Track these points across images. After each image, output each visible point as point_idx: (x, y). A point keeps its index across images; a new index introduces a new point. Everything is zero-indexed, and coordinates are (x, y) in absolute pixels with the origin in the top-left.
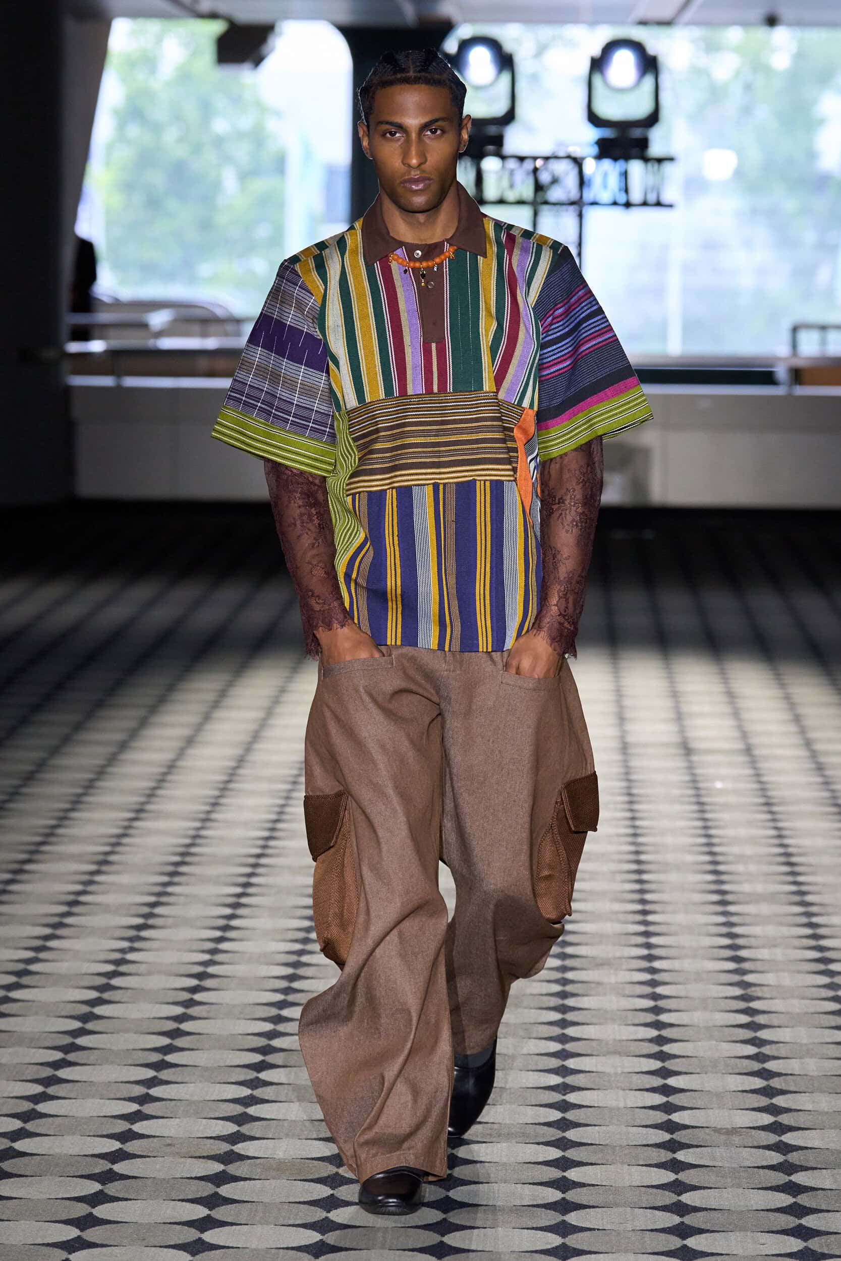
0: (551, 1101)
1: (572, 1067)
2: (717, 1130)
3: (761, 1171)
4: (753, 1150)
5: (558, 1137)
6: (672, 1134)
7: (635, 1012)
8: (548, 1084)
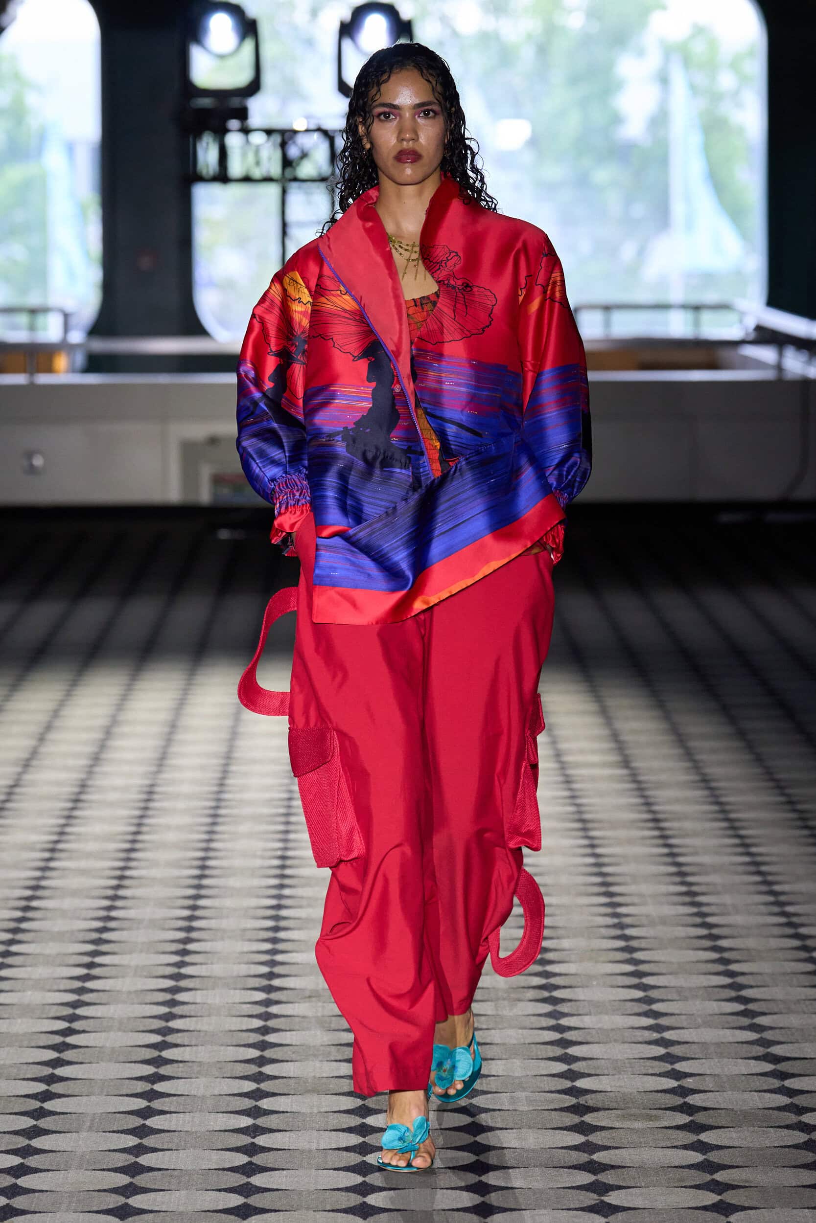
0: (239, 1144)
1: (265, 1107)
5: (242, 1183)
6: (364, 1176)
8: (237, 1127)
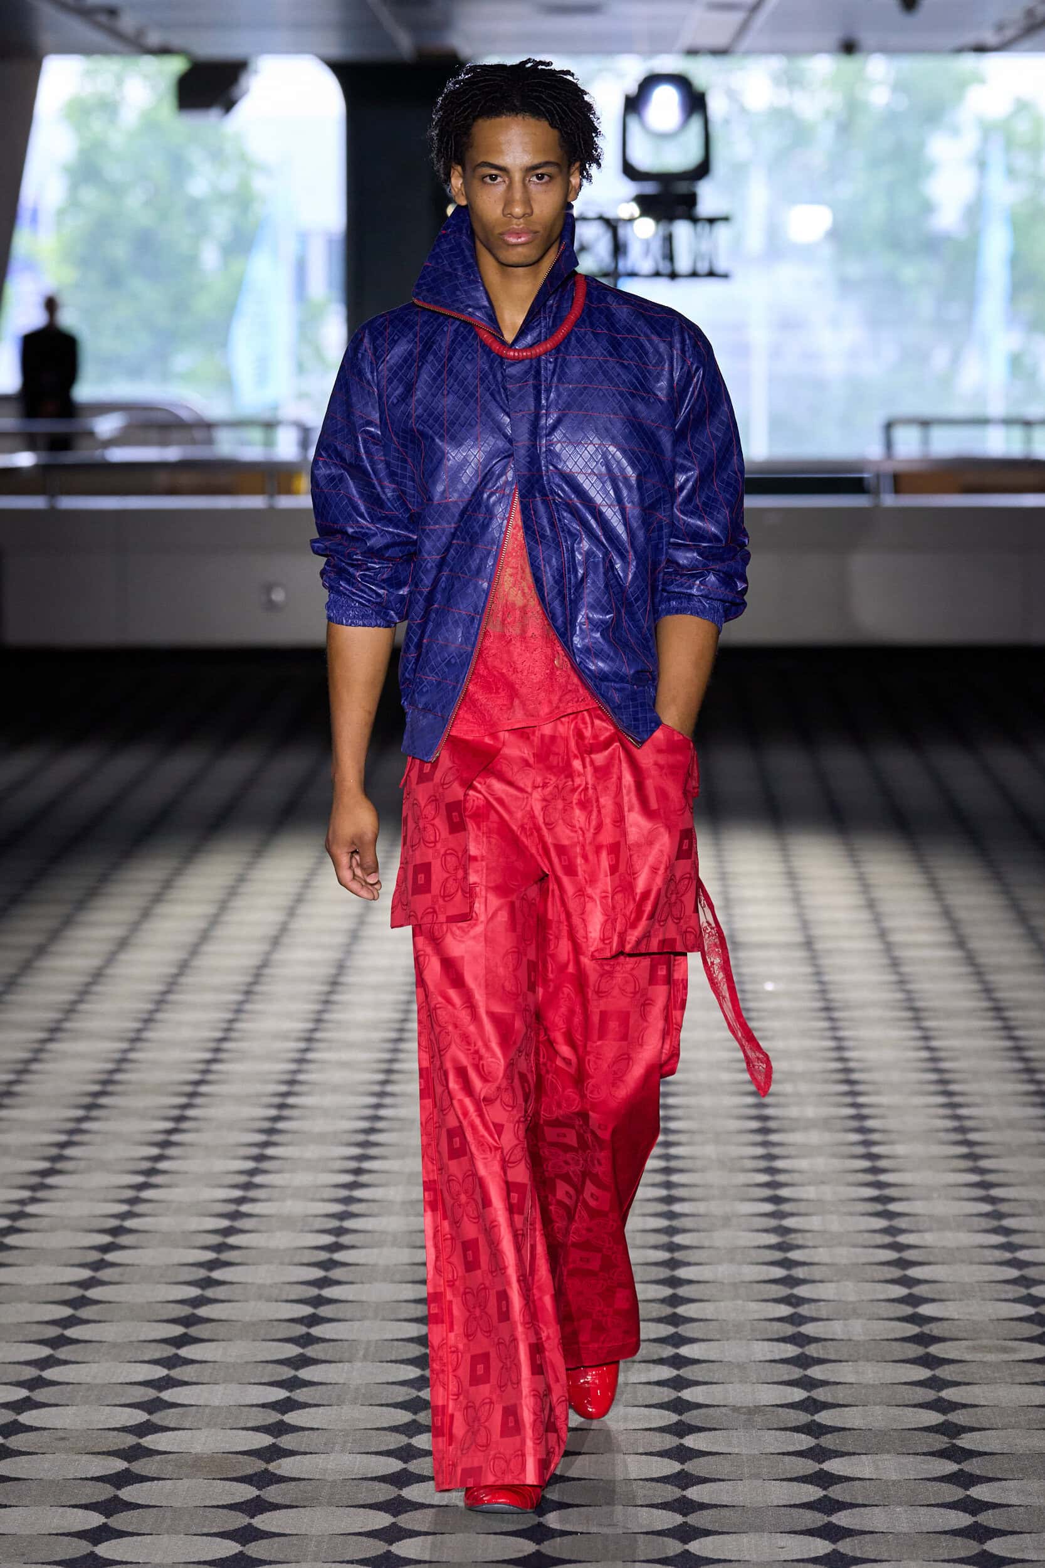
2: (735, 1409)
3: (787, 1458)
4: (778, 1433)
6: (680, 1414)
7: (645, 1267)
